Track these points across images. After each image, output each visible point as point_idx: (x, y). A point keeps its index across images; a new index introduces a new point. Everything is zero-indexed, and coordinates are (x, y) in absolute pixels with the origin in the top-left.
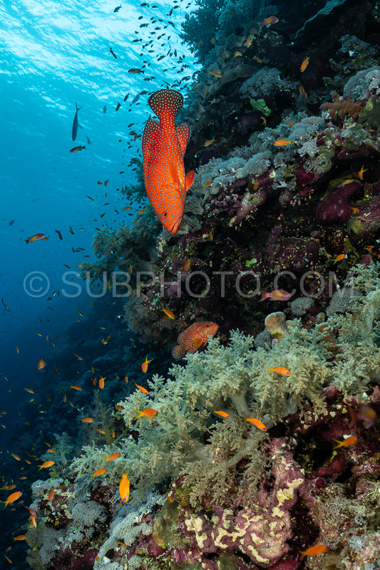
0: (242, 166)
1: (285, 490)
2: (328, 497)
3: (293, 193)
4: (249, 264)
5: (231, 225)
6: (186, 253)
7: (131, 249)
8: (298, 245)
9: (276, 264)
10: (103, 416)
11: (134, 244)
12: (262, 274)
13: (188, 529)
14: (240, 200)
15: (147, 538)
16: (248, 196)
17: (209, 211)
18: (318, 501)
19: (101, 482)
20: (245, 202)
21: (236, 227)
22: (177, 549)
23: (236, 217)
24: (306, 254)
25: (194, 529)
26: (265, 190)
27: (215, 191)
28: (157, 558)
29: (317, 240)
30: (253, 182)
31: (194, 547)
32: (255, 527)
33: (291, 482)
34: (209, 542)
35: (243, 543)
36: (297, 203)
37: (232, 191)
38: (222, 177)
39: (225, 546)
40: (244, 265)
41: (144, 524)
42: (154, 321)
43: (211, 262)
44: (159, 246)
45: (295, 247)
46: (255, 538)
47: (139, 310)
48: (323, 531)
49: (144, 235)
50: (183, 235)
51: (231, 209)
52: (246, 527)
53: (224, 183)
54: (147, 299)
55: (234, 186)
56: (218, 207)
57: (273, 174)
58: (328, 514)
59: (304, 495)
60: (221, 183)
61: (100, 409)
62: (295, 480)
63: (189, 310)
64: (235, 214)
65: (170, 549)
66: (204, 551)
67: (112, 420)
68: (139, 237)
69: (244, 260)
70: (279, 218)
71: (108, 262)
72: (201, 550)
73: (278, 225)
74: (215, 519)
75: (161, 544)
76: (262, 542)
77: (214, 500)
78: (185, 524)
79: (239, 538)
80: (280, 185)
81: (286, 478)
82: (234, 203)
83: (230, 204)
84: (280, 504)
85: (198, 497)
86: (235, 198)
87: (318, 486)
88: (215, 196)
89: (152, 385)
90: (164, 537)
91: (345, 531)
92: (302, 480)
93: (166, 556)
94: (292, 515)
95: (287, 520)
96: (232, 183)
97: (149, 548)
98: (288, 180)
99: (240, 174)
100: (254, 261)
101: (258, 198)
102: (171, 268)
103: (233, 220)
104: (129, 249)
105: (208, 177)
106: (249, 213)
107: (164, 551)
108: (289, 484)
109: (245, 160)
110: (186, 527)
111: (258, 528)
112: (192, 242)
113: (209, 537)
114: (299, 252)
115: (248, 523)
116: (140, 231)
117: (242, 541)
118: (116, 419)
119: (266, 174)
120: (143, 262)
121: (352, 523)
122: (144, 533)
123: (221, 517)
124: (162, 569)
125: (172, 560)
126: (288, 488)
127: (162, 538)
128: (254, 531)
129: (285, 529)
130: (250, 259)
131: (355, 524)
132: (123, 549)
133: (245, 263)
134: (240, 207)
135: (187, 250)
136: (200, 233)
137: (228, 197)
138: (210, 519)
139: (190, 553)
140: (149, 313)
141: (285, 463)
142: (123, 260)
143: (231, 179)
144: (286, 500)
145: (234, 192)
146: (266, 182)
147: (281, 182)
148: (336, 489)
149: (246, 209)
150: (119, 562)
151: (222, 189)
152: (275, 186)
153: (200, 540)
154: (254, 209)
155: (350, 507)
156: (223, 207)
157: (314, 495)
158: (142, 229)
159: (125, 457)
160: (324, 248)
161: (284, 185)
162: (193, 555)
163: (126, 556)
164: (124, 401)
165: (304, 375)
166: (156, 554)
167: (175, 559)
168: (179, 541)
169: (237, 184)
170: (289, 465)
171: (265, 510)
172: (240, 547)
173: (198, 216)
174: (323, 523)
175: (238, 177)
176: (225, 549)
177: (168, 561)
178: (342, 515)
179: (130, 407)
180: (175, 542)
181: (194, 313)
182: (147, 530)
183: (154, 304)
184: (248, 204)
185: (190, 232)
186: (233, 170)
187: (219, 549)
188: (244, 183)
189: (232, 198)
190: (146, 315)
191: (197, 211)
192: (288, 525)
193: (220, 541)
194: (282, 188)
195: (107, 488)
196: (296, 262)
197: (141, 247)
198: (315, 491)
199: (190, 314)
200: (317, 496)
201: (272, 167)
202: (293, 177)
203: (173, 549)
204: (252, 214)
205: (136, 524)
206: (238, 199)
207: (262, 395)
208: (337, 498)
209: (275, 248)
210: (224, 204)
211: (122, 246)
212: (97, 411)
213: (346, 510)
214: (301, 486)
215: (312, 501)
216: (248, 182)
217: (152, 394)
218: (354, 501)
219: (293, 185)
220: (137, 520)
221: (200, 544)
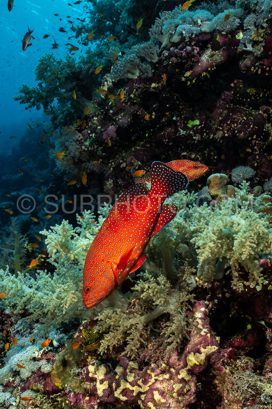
0: (209, 20)
1: (198, 354)
2: (238, 369)
3: (257, 59)
4: (190, 124)
5: (183, 79)
6: (130, 98)
7: (74, 83)
8: (246, 115)
9: (220, 130)
10: (16, 245)
11: (78, 79)
12: (202, 137)
13: (90, 375)
14: (200, 54)
15: (45, 376)
16: (209, 52)
17: (166, 57)
18: (227, 371)
19: (4, 309)
20: (205, 58)
21: (189, 83)
22: (75, 392)
23: (191, 71)
24: (252, 126)
25: (96, 376)
26: (228, 49)
27: (176, 39)
28: (51, 396)
29: (265, 115)
30: (218, 38)
31: (92, 394)
32: (158, 385)
33: (205, 348)
34: (110, 391)
35: (143, 399)
36: (257, 71)
37: (193, 44)
38: (187, 26)
39: (124, 398)
40: (185, 125)
41: (44, 362)
42: (85, 162)
43: (154, 113)
44: (104, 86)
45: (242, 117)
46: (157, 396)
47: (70, 148)
48: (226, 401)
49: (90, 72)
50: (132, 79)
51: (189, 61)
52: (150, 384)
53: (188, 32)
54: (81, 137)
55: (197, 38)
56: (176, 56)
57: (240, 36)
58: (236, 386)
59: (214, 362)
60: (184, 32)
61: (14, 237)
62: (210, 347)
63: (120, 158)
64: (191, 68)
65: (67, 391)
66: (102, 399)
67: (24, 251)
68: (84, 72)
69: (187, 119)
70: (232, 85)
71: (48, 91)
72: (99, 398)
73: (229, 91)
74: (119, 370)
75: (58, 384)
76: (163, 401)
77: (126, 352)
78: (87, 369)
79: (140, 393)
80: (246, 47)
81: (201, 343)
82: (194, 56)
83: (190, 55)
84: (188, 367)
85: (108, 346)
86: (195, 51)
87: (230, 357)
88: (175, 45)
89: (81, 220)
90: (62, 378)
91: (249, 405)
92: (217, 348)
93: (60, 396)
94: (198, 380)
95: (193, 384)
96: (196, 35)
97: (45, 386)
98: (255, 43)
99: (206, 28)
100: (197, 122)
101: (219, 56)
102: (111, 111)
103: (188, 74)
104: (72, 83)
105: (171, 23)
106: (206, 71)
107: (60, 391)
108: (202, 350)
109: (213, 16)
110: (88, 372)
111: (162, 386)
112: (139, 88)
113: (110, 386)
114: (245, 123)
115: (153, 380)
116: (86, 67)
117: (143, 397)
118: (28, 251)
119: (233, 33)
120: (84, 99)
121: (258, 400)
122: (42, 370)
123: (125, 369)
124: (54, 408)
125: (67, 402)
126: (200, 353)
127: (60, 378)
128: (157, 389)
129: (189, 393)
130: (193, 120)
131: (260, 401)
132: (18, 380)
133: (187, 123)
134: (198, 62)
135: (132, 96)
136: (151, 80)
137: (189, 48)
138: (114, 369)
139: (87, 398)
140: (80, 152)
141: (201, 328)
142: (65, 92)
143: (195, 29)
144: (195, 364)
145: (195, 45)
146: (231, 42)
147: (248, 45)
148: (247, 362)
149: (205, 65)
150: (12, 392)
151: (183, 39)
152: (241, 48)
153: (101, 388)
154: (212, 67)
155: (259, 383)
156: (181, 57)
157: (224, 365)
158: (90, 65)
159: (37, 289)
160: (269, 125)
161: (249, 48)
162: (90, 401)
163: (19, 388)
164: (48, 230)
165: (252, 240)
166: (51, 393)
167: (71, 402)
168: (78, 384)
169: (200, 37)
170: (205, 330)
171: (173, 370)
172: (140, 402)
173: (151, 63)
174: (228, 393)
175: (203, 29)
176: (123, 401)
177: (62, 402)
178: (250, 390)
179: (53, 237)
180: (73, 385)
181: (125, 162)
182: (46, 368)
183: (87, 143)
184: (207, 60)
185: (140, 77)
186: (199, 22)
187: (117, 400)
188: (209, 37)
189: (193, 50)
190: (77, 153)
191: (151, 58)
192: (193, 389)
193: (121, 393)
194: (247, 51)
195: (9, 316)
196: (240, 132)
197: (84, 83)
198: (226, 361)
199: (121, 161)
200: (226, 366)
201: (241, 28)
202: (261, 42)
203: (70, 392)
204: (209, 72)
205: (34, 359)
206: (198, 53)
207: (203, 252)
208: (248, 372)
209: (221, 113)
210: (184, 54)
211: (67, 78)
212: (11, 238)
213: (254, 386)
214: (213, 353)
215: (220, 370)
216: (212, 37)
217: (78, 229)
218: (262, 378)
219: (259, 51)
220: (37, 354)
221: (100, 392)
